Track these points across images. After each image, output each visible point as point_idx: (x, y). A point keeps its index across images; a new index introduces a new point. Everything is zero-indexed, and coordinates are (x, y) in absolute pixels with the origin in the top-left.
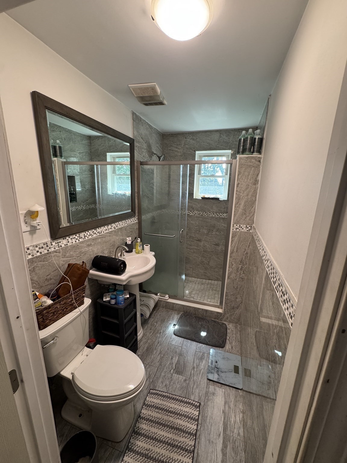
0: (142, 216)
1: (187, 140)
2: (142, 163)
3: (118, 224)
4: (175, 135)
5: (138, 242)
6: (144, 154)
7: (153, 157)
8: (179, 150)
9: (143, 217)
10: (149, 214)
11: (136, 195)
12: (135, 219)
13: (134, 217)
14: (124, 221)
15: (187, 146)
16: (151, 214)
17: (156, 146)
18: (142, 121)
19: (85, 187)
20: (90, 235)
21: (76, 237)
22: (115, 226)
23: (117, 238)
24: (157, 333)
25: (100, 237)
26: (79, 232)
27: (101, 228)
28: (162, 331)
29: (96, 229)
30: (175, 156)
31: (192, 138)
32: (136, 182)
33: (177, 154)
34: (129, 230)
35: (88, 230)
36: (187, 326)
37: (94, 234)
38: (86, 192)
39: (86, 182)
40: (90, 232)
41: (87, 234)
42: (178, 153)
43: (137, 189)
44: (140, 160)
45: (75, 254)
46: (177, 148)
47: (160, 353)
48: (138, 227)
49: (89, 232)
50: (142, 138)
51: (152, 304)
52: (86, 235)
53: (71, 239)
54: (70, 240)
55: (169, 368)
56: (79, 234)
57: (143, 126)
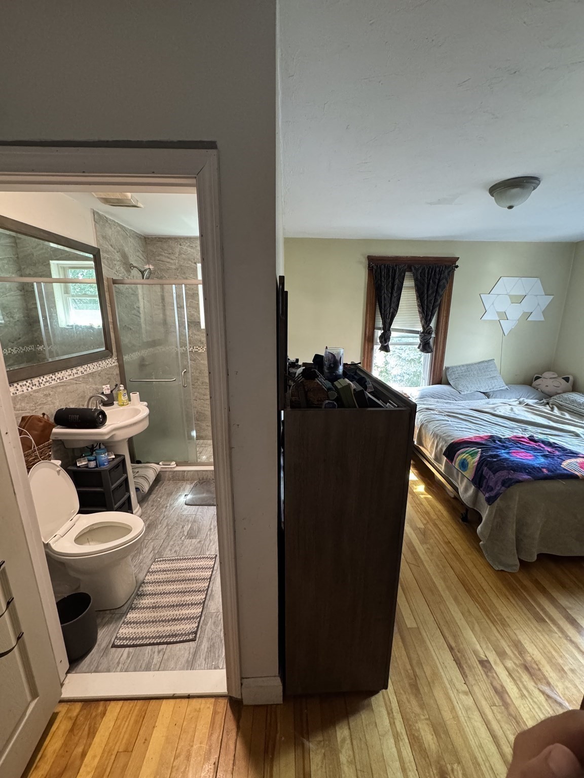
0: (124, 356)
1: (183, 247)
2: (115, 282)
3: (87, 368)
4: (164, 240)
5: (120, 390)
6: (118, 268)
7: (132, 272)
8: (172, 261)
9: (126, 358)
10: (134, 354)
11: (111, 326)
12: (113, 361)
13: (111, 357)
14: (96, 363)
15: (184, 256)
16: (139, 354)
17: (136, 256)
18: (109, 222)
19: (13, 317)
20: (47, 382)
21: (28, 384)
22: (83, 371)
23: (88, 387)
24: (163, 507)
25: (62, 384)
26: (31, 377)
27: (61, 372)
28: (168, 505)
29: (55, 374)
30: (168, 269)
31: (189, 246)
32: (109, 309)
33: (170, 267)
34: (105, 377)
35: (43, 375)
36: (203, 493)
37: (52, 380)
38: (15, 325)
39: (14, 308)
40: (47, 377)
41: (43, 380)
42: (171, 265)
43: (111, 318)
44: (111, 277)
45: (27, 406)
46: (169, 258)
47: (168, 525)
48: (118, 372)
49: (45, 377)
50: (111, 245)
51: (152, 476)
52: (41, 381)
53: (21, 386)
54: (19, 387)
55: (179, 536)
56: (31, 381)
57: (111, 229)
